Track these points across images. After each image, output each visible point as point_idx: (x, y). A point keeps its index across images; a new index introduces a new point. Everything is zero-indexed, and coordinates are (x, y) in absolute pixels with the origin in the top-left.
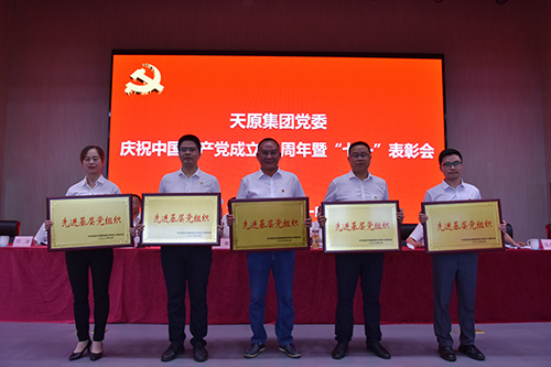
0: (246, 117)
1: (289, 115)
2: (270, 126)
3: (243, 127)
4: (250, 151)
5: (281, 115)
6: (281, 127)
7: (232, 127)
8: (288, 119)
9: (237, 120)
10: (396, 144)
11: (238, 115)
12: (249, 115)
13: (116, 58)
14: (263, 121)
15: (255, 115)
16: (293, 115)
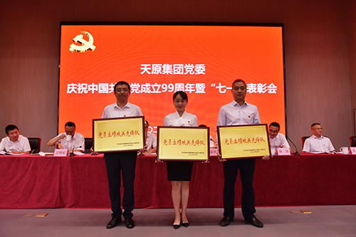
0: (151, 67)
1: (180, 65)
2: (167, 72)
3: (149, 73)
4: (154, 89)
5: (174, 65)
6: (175, 73)
7: (142, 73)
8: (179, 68)
9: (145, 68)
10: (252, 84)
11: (146, 65)
12: (153, 65)
13: (62, 26)
14: (162, 69)
15: (157, 65)
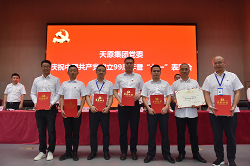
0: (107, 53)
1: (126, 52)
2: (118, 57)
3: (105, 57)
4: (109, 68)
5: (122, 52)
6: (122, 57)
7: (101, 57)
8: (125, 54)
9: (103, 54)
10: (175, 64)
11: (103, 52)
12: (108, 52)
13: (48, 26)
14: (114, 54)
15: (111, 52)
16: (128, 52)
